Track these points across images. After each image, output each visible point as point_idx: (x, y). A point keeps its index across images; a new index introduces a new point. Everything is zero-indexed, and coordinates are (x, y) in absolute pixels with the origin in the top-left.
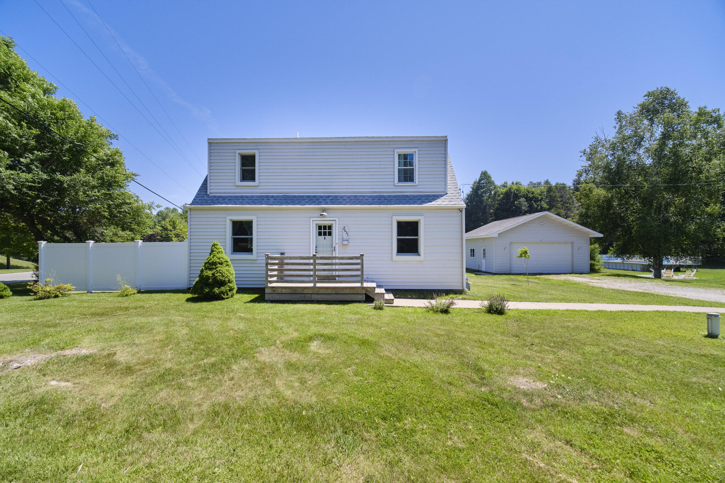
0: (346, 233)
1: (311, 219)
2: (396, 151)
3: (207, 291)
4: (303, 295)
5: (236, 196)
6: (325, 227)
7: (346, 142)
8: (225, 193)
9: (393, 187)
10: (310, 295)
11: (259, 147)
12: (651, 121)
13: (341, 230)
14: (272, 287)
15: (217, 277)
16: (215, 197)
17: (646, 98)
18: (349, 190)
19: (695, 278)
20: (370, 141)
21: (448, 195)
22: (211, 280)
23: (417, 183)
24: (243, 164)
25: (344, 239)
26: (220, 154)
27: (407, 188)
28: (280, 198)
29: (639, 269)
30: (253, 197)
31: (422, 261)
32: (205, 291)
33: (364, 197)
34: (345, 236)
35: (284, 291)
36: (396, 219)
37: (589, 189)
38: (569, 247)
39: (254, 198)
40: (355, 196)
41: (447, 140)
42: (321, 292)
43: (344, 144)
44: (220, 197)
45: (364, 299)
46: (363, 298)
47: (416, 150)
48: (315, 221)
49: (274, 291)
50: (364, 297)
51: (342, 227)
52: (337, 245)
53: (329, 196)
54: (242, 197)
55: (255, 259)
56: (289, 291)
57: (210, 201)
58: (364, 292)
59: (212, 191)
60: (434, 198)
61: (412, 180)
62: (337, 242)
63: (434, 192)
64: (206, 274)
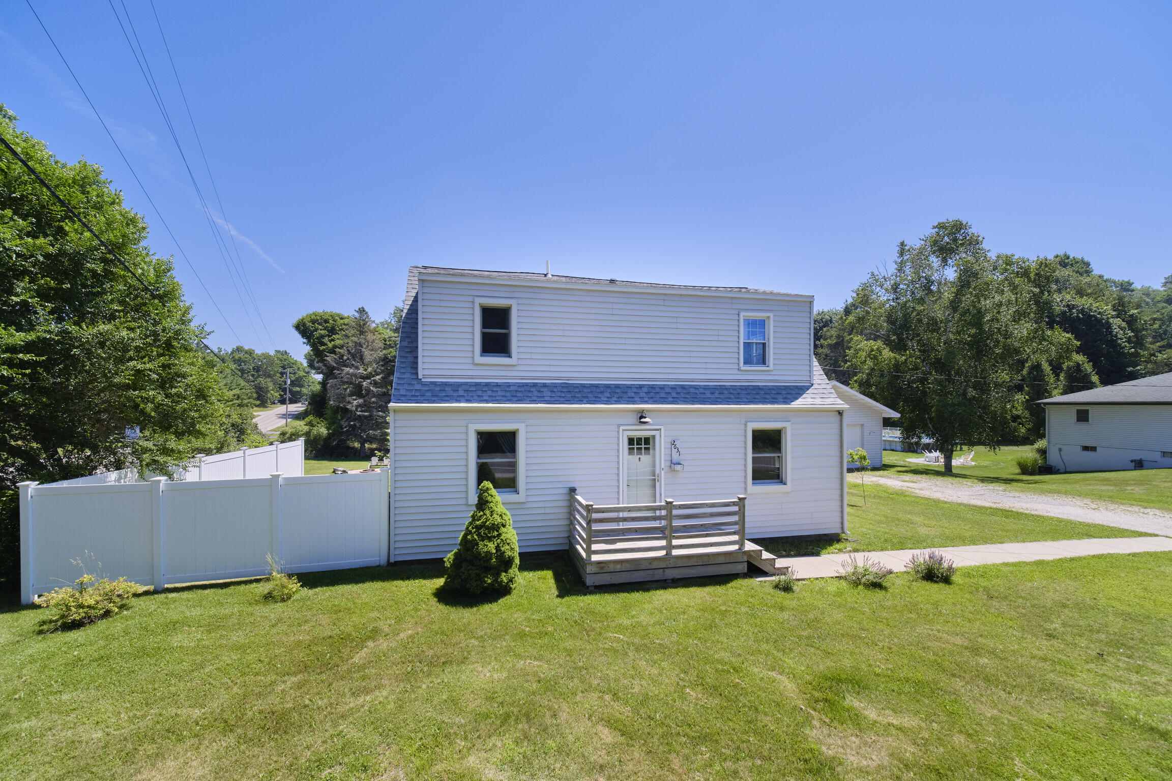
0: (676, 450)
1: (622, 428)
2: (742, 314)
3: (489, 581)
4: (651, 572)
5: (477, 384)
6: (639, 441)
7: (665, 294)
8: (452, 376)
9: (736, 372)
10: (662, 570)
11: (517, 295)
12: (945, 261)
13: (669, 445)
14: (599, 563)
15: (504, 552)
16: (435, 384)
17: (937, 230)
18: (671, 376)
19: (973, 463)
20: (703, 296)
21: (815, 386)
22: (494, 560)
23: (771, 368)
24: (486, 323)
25: (674, 461)
26: (442, 304)
27: (756, 376)
28: (560, 389)
29: (899, 448)
30: (509, 385)
31: (787, 493)
32: (485, 582)
33: (696, 387)
34: (676, 457)
35: (618, 567)
36: (752, 426)
37: (878, 349)
38: (858, 430)
39: (512, 388)
40: (683, 387)
41: (813, 302)
42: (680, 563)
43: (662, 298)
44: (446, 384)
45: (746, 570)
46: (743, 568)
47: (771, 315)
48: (626, 430)
49: (602, 568)
50: (746, 566)
51: (670, 440)
52: (663, 472)
53: (641, 387)
54: (487, 384)
55: (523, 501)
56: (628, 567)
57: (429, 394)
58: (745, 559)
59: (426, 372)
60: (797, 391)
61: (763, 361)
62: (663, 466)
63: (795, 381)
64: (486, 550)
